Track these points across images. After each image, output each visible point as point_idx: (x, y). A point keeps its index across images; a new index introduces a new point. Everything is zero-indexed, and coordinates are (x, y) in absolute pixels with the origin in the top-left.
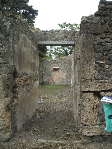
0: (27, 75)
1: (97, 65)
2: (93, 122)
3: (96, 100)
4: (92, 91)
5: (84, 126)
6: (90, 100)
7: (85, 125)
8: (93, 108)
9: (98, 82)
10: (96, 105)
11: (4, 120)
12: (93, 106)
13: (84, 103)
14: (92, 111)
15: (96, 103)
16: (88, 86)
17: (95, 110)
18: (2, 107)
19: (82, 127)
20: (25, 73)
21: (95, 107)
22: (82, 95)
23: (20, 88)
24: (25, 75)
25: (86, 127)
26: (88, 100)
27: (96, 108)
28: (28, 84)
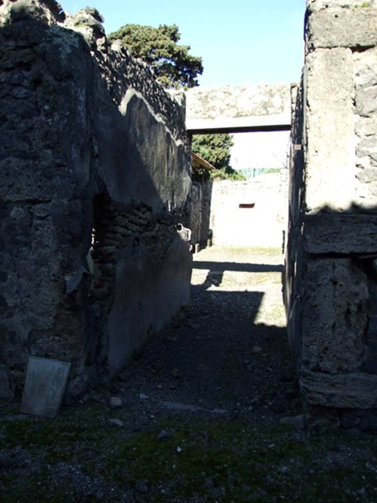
0: (150, 209)
1: (365, 161)
2: (346, 360)
3: (357, 283)
4: (344, 251)
5: (313, 373)
6: (335, 283)
7: (317, 369)
8: (348, 312)
9: (368, 221)
10: (357, 301)
11: (59, 341)
12: (349, 304)
13: (313, 294)
14: (344, 322)
15: (356, 294)
16: (330, 234)
17: (353, 320)
18: (53, 301)
19: (305, 375)
20: (144, 205)
21: (353, 308)
22: (309, 266)
23: (124, 247)
24: (143, 209)
25: (321, 375)
26: (330, 286)
27: (356, 313)
28: (153, 237)
